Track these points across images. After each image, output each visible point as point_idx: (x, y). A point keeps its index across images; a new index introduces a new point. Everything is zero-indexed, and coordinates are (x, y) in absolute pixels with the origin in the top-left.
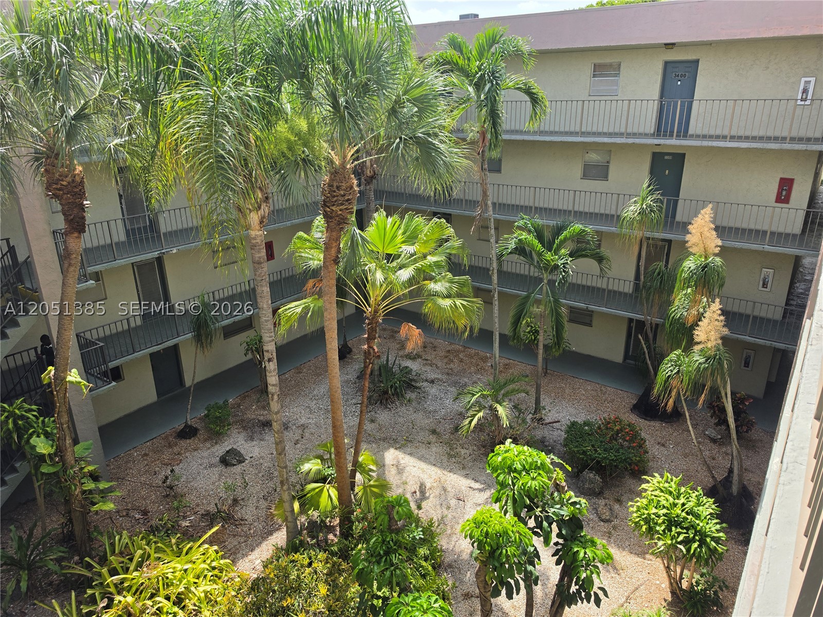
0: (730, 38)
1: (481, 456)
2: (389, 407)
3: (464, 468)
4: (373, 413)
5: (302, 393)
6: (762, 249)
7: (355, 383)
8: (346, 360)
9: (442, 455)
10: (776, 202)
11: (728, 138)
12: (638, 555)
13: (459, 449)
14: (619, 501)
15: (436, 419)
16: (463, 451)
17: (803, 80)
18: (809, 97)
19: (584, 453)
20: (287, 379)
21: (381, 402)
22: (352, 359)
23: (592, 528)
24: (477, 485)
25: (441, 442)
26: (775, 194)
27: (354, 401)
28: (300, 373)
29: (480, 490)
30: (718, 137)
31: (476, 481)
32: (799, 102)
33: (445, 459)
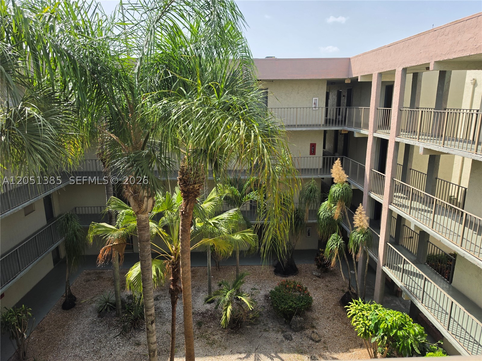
0: (292, 79)
1: (229, 335)
2: (142, 328)
3: (226, 348)
4: (133, 338)
5: (60, 346)
6: (318, 177)
7: (102, 321)
8: (77, 306)
9: (206, 346)
10: (310, 155)
11: (296, 126)
12: (346, 352)
13: (212, 337)
14: (313, 327)
15: (181, 323)
16: (216, 337)
17: (314, 99)
18: (317, 106)
19: (291, 307)
20: (35, 341)
21: (134, 328)
22: (80, 304)
23: (316, 348)
24: (243, 355)
25: (198, 338)
26: (309, 151)
27: (112, 335)
28: (43, 331)
29: (247, 357)
30: (294, 126)
31: (240, 353)
32: (314, 109)
33: (208, 347)
